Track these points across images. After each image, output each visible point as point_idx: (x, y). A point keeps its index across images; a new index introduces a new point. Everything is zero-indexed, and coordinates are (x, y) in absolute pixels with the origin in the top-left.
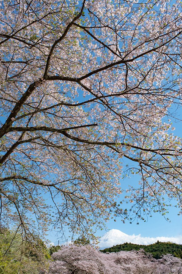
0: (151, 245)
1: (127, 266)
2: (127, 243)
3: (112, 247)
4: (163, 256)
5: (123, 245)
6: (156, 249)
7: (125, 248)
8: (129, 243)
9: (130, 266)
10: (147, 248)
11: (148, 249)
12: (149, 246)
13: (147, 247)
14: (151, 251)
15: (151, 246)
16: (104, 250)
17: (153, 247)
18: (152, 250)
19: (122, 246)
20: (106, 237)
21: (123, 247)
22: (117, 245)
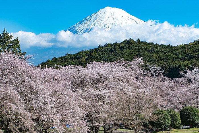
0: (185, 45)
1: (97, 92)
2: (131, 40)
3: (96, 49)
4: (186, 72)
5: (120, 43)
6: (193, 54)
7: (124, 52)
8: (135, 40)
9: (103, 92)
10: (175, 52)
11: (176, 54)
12: (180, 47)
13: (174, 50)
14: (181, 59)
15: (184, 47)
16: (77, 54)
17: (187, 51)
18: (184, 56)
19: (117, 47)
20: (90, 24)
21: (121, 49)
22: (107, 45)
